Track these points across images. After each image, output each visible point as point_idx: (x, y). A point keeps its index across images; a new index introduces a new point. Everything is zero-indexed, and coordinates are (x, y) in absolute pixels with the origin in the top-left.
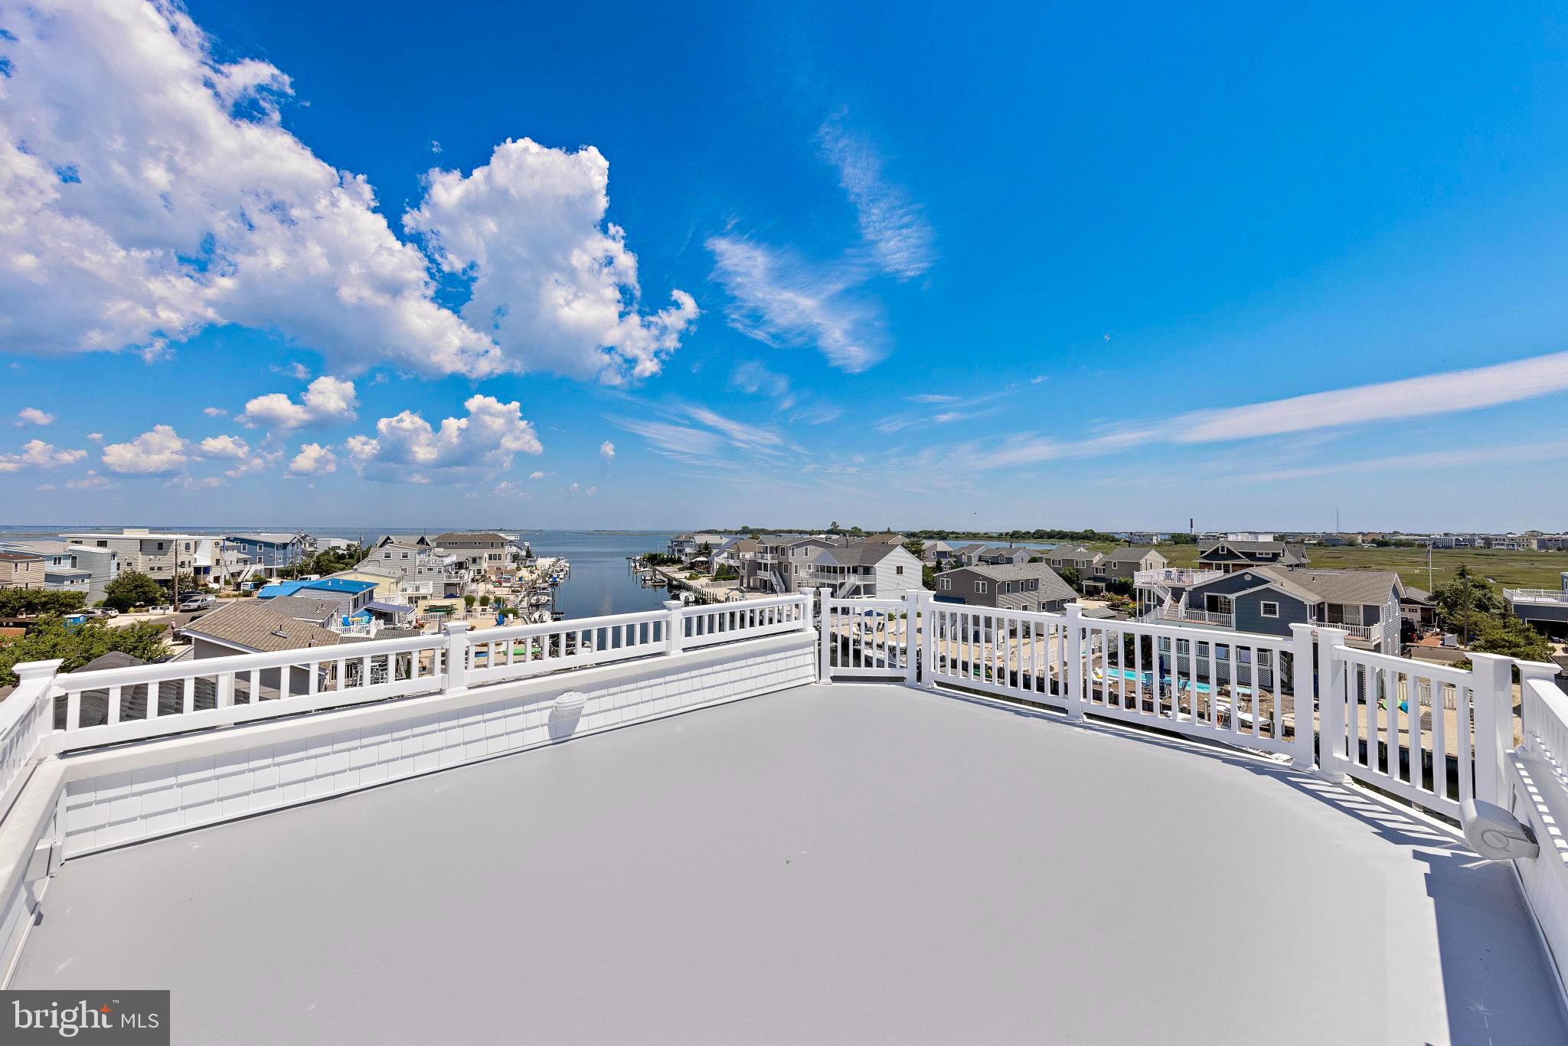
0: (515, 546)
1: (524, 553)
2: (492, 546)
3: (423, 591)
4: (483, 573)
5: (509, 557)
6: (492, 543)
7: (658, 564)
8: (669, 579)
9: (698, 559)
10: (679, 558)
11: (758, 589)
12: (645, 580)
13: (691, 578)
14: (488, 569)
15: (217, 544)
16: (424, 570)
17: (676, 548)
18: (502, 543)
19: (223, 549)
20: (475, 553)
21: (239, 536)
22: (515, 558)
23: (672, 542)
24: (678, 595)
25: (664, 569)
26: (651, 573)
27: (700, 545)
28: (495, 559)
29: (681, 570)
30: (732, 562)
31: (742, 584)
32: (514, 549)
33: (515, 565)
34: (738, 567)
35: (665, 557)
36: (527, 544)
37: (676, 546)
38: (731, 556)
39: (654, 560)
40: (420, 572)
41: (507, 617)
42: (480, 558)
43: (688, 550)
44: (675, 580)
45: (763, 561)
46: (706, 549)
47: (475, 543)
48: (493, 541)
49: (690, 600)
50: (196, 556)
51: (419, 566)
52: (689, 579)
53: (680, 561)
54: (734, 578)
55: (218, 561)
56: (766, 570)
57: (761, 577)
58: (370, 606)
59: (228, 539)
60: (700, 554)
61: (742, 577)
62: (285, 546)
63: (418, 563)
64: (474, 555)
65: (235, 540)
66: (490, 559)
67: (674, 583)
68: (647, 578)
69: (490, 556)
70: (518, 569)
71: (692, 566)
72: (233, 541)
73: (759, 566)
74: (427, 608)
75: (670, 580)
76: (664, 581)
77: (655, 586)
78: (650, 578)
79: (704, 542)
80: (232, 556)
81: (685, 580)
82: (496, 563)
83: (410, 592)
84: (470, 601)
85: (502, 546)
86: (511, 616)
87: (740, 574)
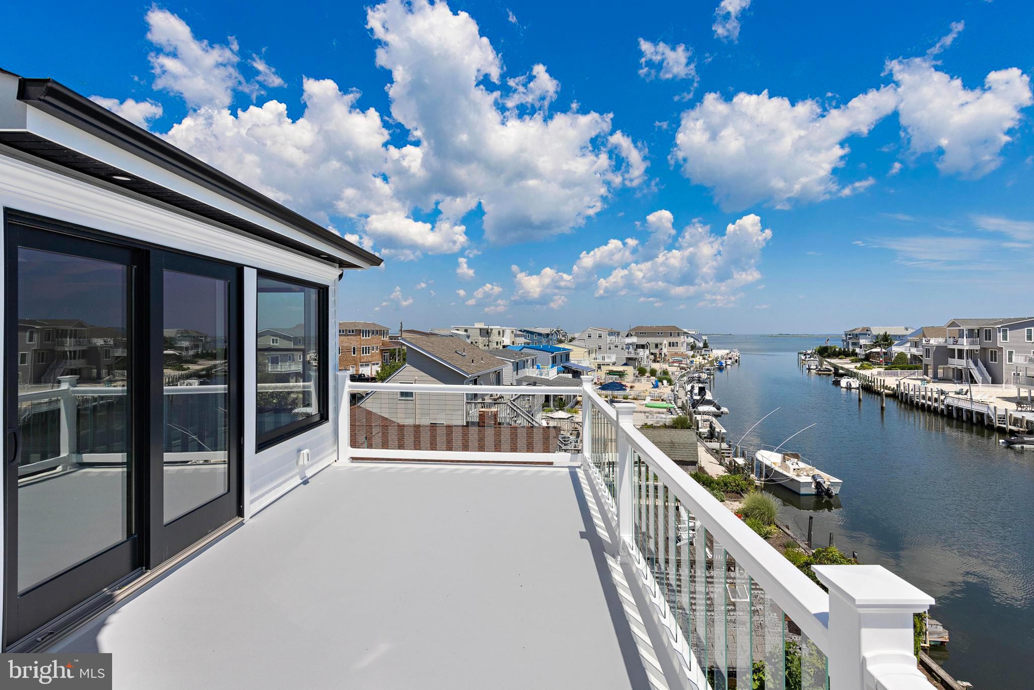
0: (692, 337)
1: (701, 345)
2: (671, 336)
3: (607, 361)
4: (663, 356)
5: (685, 345)
6: (671, 333)
7: (829, 356)
8: (834, 368)
9: (874, 350)
10: (854, 350)
11: (951, 380)
12: (809, 369)
13: (862, 368)
14: (667, 354)
15: (513, 332)
16: (613, 347)
17: (850, 342)
18: (678, 333)
19: (516, 336)
20: (657, 340)
21: (526, 329)
22: (693, 347)
23: (846, 335)
24: (839, 381)
25: (835, 361)
26: (817, 363)
27: (877, 337)
28: (673, 346)
29: (853, 361)
30: (914, 351)
31: (926, 373)
32: (692, 340)
33: (691, 353)
34: (921, 356)
35: (837, 350)
36: (704, 338)
37: (850, 338)
38: (916, 345)
39: (824, 352)
40: (610, 348)
41: (662, 382)
42: (661, 344)
43: (862, 342)
44: (842, 368)
45: (956, 347)
46: (886, 340)
47: (659, 333)
48: (673, 332)
49: (853, 386)
50: (503, 339)
51: (609, 343)
52: (859, 369)
53: (854, 354)
54: (917, 368)
55: (513, 342)
56: (960, 357)
57: (953, 366)
58: (567, 364)
59: (520, 331)
60: (876, 345)
61: (926, 366)
62: (548, 335)
63: (608, 341)
64: (656, 342)
65: (525, 331)
66: (670, 346)
67: (841, 371)
68: (812, 367)
69: (670, 343)
70: (693, 356)
71: (867, 358)
72: (523, 332)
73: (951, 353)
74: (608, 372)
75: (836, 368)
76: (830, 370)
77: (820, 375)
78: (815, 367)
79: (882, 333)
80: (521, 341)
81: (855, 370)
82: (674, 350)
83: (600, 361)
84: (642, 372)
85: (678, 335)
86: (665, 382)
87: (924, 363)
